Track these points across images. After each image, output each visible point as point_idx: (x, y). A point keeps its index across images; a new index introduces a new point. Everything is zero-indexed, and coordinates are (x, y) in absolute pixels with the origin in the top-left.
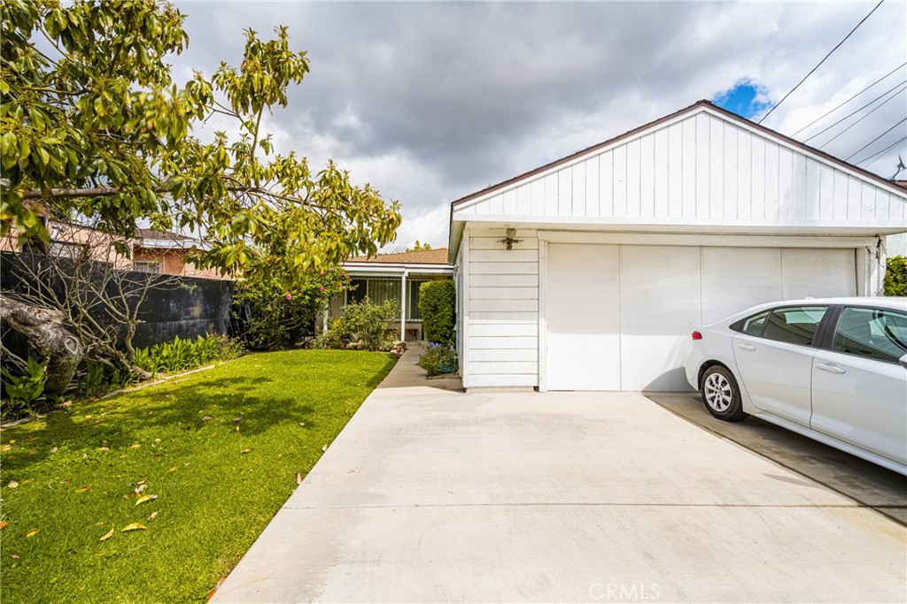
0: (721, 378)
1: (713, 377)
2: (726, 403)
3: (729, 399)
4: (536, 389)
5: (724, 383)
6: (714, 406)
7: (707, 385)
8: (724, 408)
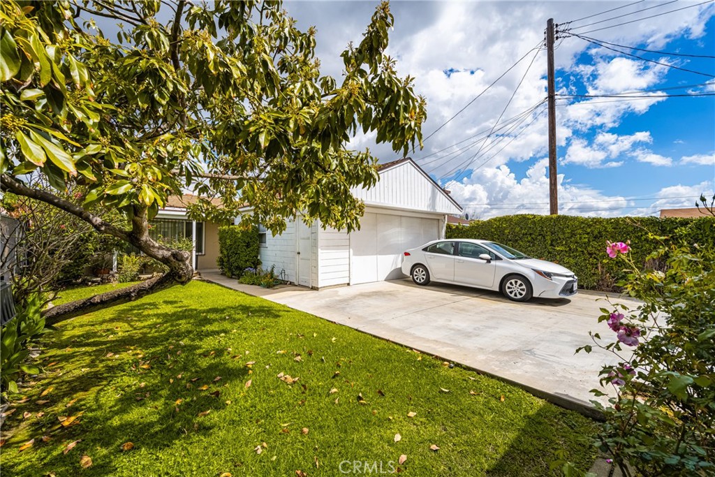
0: (421, 269)
1: (417, 270)
2: (423, 279)
3: (424, 277)
4: (348, 284)
5: (422, 271)
6: (418, 281)
7: (415, 273)
8: (422, 281)
